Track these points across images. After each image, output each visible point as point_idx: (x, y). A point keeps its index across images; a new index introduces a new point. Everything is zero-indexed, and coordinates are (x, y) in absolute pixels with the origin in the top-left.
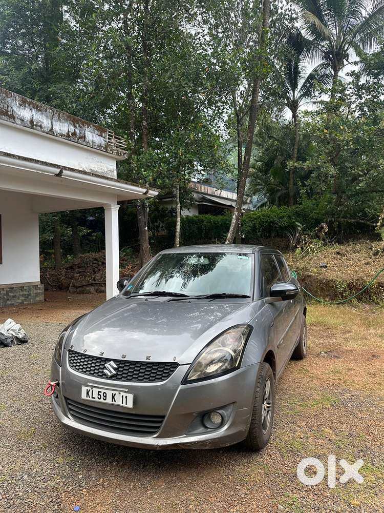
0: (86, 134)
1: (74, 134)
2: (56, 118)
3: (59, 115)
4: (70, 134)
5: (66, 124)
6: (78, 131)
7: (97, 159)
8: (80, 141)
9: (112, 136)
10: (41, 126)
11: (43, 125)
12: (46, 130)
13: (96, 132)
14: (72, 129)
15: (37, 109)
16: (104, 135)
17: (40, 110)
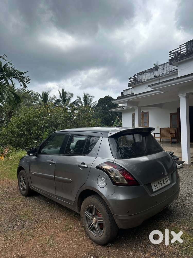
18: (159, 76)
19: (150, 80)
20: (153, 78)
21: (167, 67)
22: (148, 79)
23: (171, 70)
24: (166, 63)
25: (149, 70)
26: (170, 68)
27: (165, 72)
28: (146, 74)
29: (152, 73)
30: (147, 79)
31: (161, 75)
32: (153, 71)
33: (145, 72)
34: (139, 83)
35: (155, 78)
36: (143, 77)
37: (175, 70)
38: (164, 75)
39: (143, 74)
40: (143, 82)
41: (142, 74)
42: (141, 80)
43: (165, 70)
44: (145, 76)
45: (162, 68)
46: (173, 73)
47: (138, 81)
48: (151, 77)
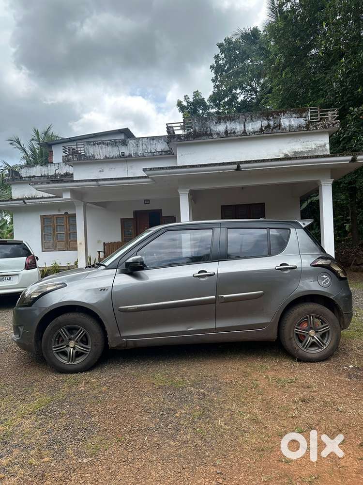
0: (282, 122)
1: (268, 126)
2: (249, 119)
3: (252, 116)
4: (263, 128)
5: (259, 121)
6: (272, 123)
7: (302, 139)
8: (274, 131)
9: (317, 112)
10: (234, 133)
11: (236, 131)
12: (239, 134)
13: (294, 115)
14: (265, 123)
15: (230, 120)
16: (304, 115)
17: (233, 120)
18: (130, 156)
19: (112, 158)
20: (118, 157)
21: (144, 145)
22: (108, 156)
23: (151, 150)
24: (142, 138)
25: (109, 140)
26: (149, 147)
27: (140, 152)
28: (104, 146)
29: (116, 149)
30: (106, 156)
31: (132, 155)
32: (117, 144)
33: (100, 143)
34: (87, 160)
35: (121, 157)
36: (98, 150)
37: (157, 152)
38: (138, 155)
39: (97, 146)
40: (96, 159)
41: (94, 145)
42: (93, 156)
43: (141, 148)
44: (100, 150)
45: (134, 144)
46: (154, 156)
47: (86, 156)
48: (114, 153)
